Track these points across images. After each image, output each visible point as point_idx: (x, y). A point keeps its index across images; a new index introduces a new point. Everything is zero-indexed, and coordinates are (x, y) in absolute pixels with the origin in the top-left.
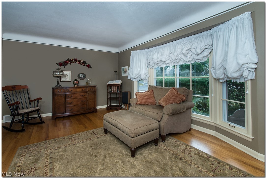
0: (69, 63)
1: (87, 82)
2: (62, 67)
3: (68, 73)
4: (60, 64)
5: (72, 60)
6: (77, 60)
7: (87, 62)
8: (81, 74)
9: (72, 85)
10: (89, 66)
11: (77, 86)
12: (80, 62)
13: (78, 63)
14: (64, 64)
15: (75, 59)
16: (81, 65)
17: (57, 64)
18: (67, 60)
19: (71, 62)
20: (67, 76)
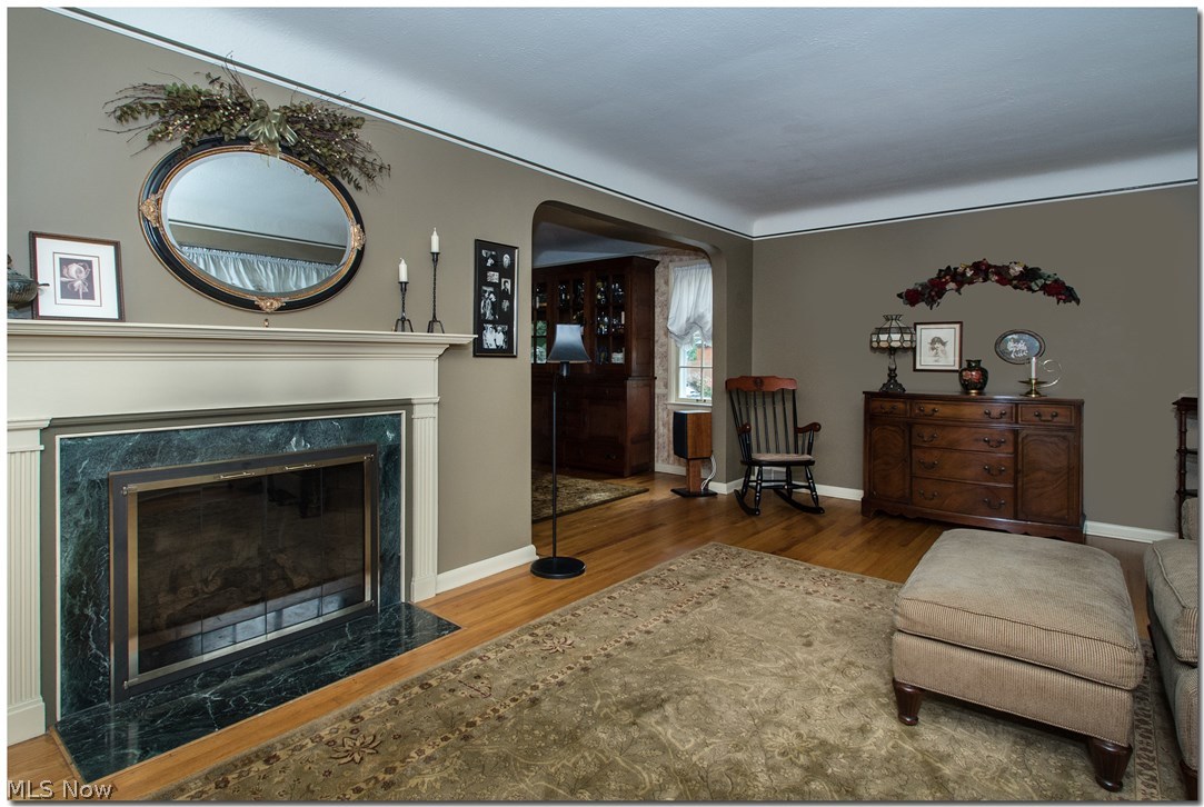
0: (952, 285)
1: (1033, 376)
2: (922, 306)
3: (949, 334)
4: (912, 297)
5: (964, 274)
6: (990, 266)
7: (1045, 270)
8: (1015, 336)
9: (953, 387)
10: (1060, 291)
11: (978, 394)
12: (1003, 275)
13: (997, 281)
14: (926, 294)
15: (977, 267)
16: (1015, 287)
17: (900, 296)
18: (939, 277)
19: (959, 279)
20: (944, 344)
